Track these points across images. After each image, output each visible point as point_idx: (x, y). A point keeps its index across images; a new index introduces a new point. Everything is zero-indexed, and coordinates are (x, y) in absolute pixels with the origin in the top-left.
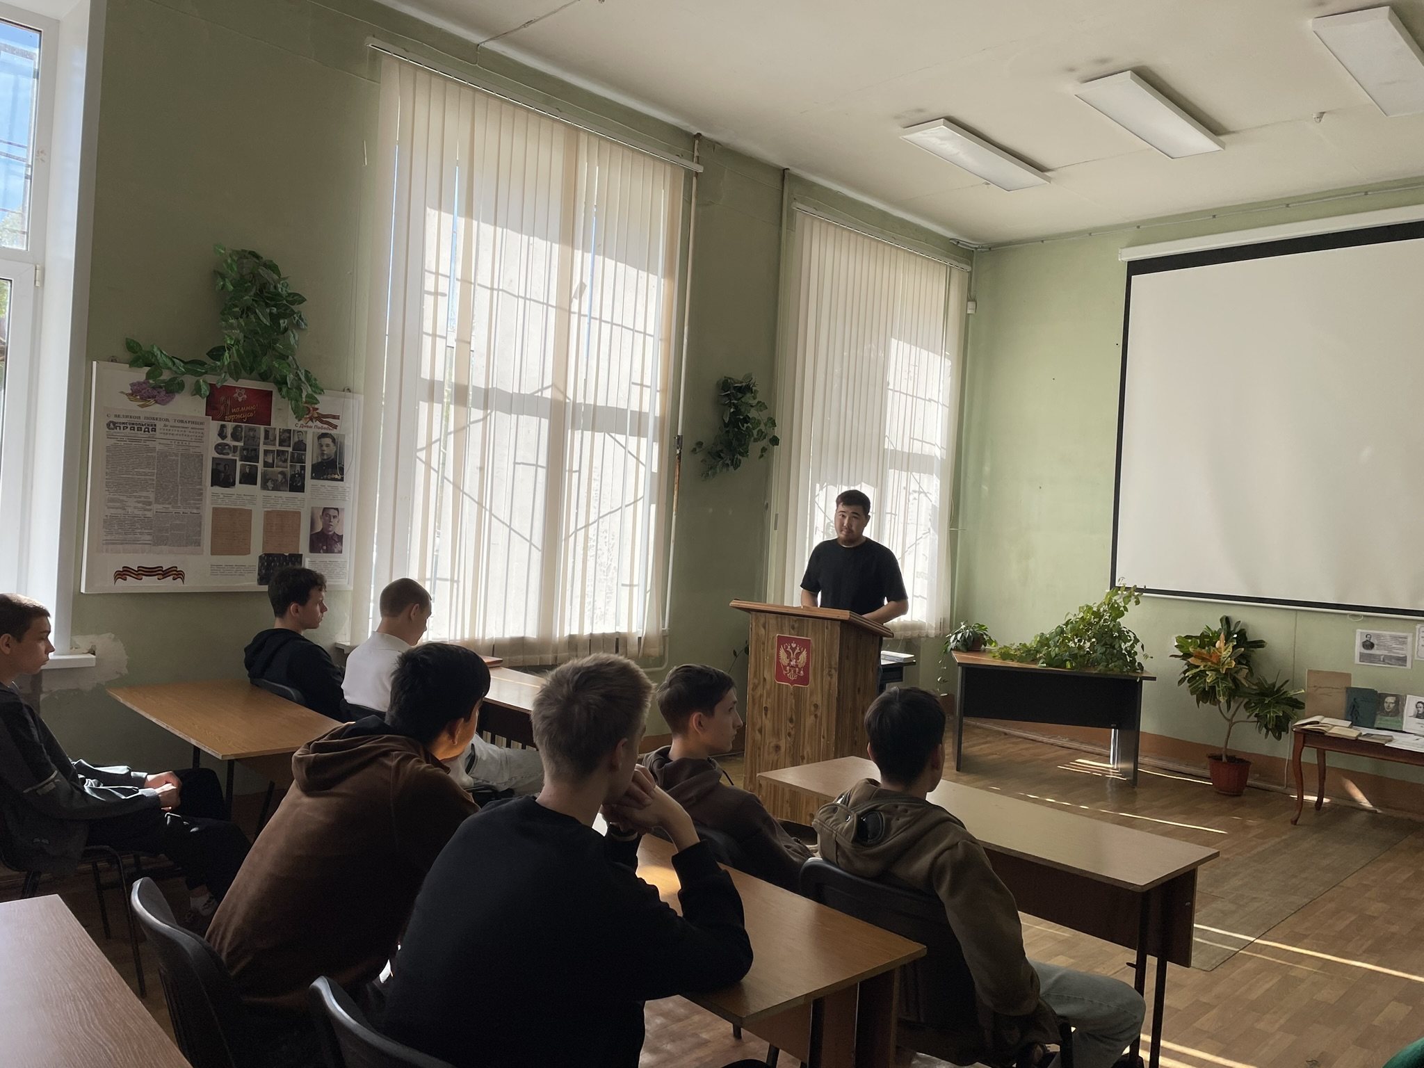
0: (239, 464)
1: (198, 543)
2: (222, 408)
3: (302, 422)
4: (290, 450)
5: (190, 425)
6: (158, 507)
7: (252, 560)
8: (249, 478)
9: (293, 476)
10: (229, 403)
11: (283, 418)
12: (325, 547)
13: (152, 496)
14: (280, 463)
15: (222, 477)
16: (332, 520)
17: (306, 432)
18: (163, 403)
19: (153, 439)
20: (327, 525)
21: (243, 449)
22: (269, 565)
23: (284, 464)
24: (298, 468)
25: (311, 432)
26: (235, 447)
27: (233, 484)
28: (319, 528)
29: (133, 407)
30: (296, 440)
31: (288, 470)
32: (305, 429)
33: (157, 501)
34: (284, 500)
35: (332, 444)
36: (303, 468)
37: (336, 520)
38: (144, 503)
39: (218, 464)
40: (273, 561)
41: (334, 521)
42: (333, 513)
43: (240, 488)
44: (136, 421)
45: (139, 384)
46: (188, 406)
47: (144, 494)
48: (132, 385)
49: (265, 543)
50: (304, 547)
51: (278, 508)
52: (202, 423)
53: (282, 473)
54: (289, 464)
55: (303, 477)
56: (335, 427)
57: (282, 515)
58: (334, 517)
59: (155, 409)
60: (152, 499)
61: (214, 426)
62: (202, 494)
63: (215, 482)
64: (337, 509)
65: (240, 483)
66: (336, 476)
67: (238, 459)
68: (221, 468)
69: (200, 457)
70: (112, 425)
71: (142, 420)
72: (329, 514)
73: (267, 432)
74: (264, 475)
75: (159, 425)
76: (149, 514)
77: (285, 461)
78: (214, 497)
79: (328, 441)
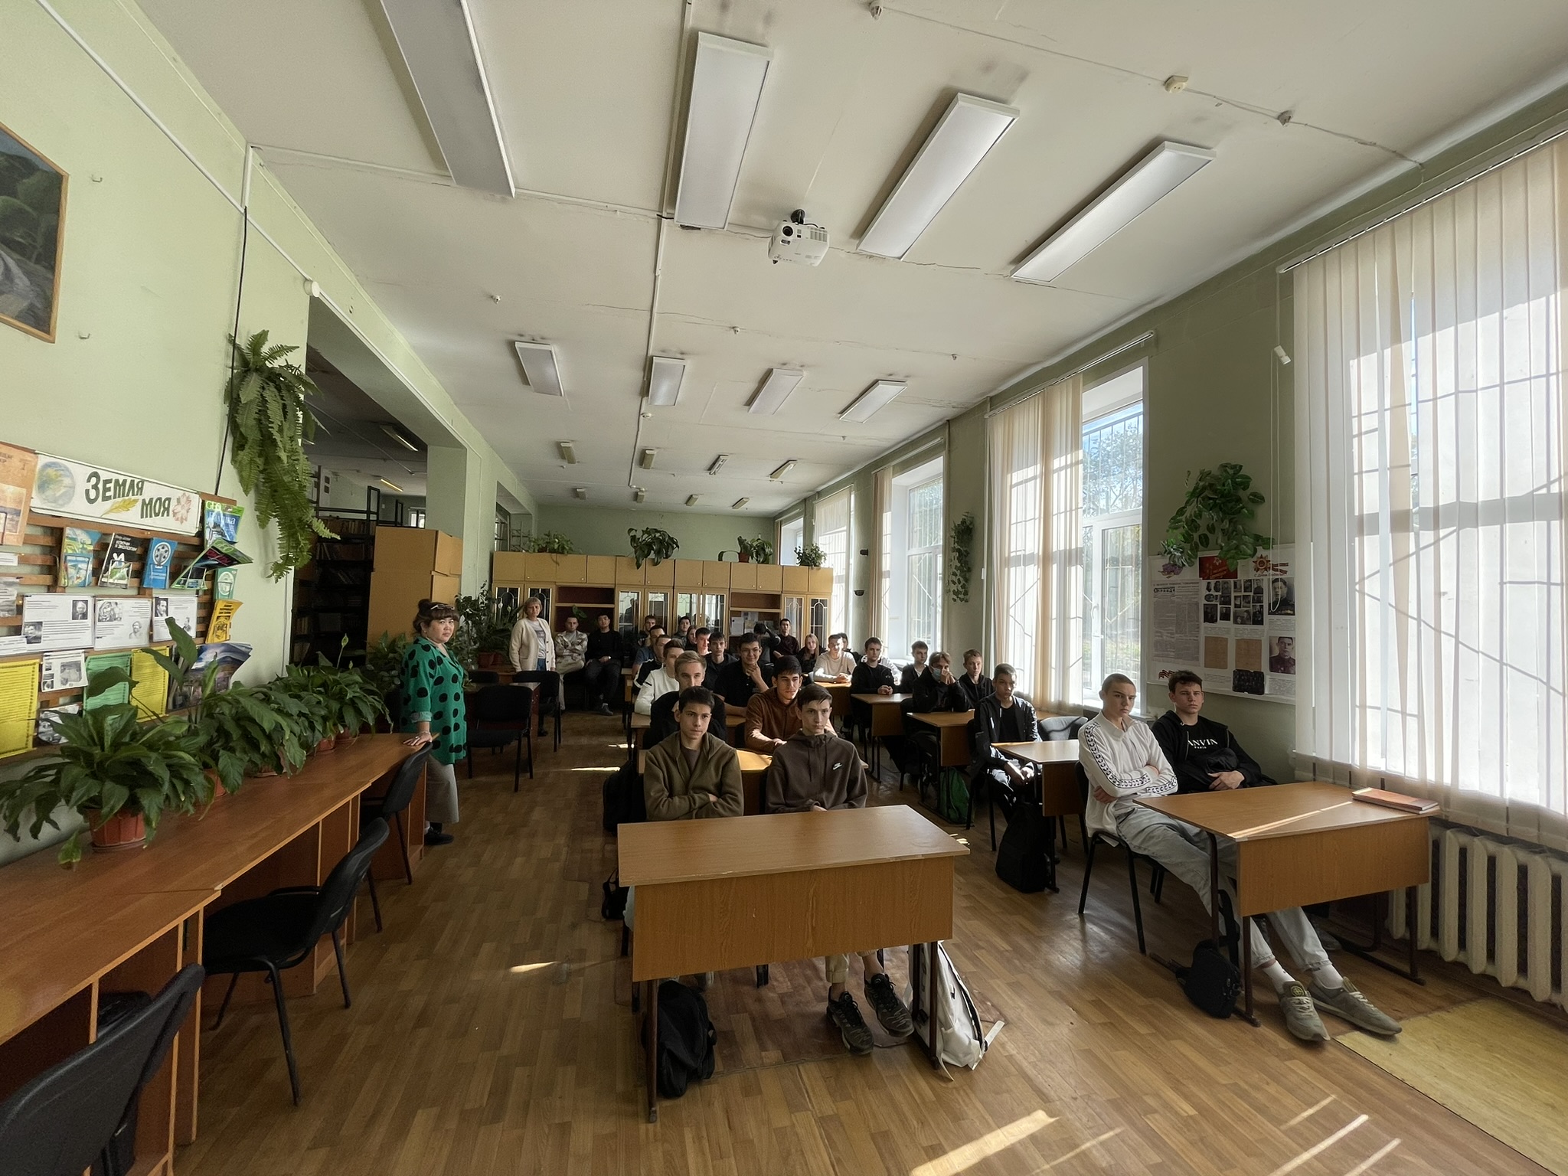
0: (1219, 606)
1: (1197, 659)
2: (1208, 571)
3: (1259, 572)
4: (1252, 594)
5: (1192, 585)
6: (1177, 636)
7: (1228, 674)
8: (1225, 616)
9: (1255, 613)
10: (1211, 567)
11: (1246, 571)
12: (1282, 669)
13: (1174, 629)
14: (1245, 604)
15: (1210, 617)
16: (1287, 647)
17: (1263, 580)
18: (1178, 574)
19: (1173, 596)
20: (1283, 651)
21: (1221, 596)
22: (1240, 677)
23: (1248, 605)
24: (1258, 607)
25: (1266, 579)
26: (1217, 596)
27: (1216, 621)
28: (1276, 652)
29: (1164, 578)
30: (1256, 586)
31: (1251, 609)
32: (1262, 577)
33: (1177, 633)
34: (1249, 631)
35: (1283, 586)
36: (1262, 607)
37: (1291, 647)
38: (1171, 633)
39: (1207, 608)
40: (1242, 675)
41: (1289, 648)
42: (1288, 641)
43: (1220, 623)
44: (1166, 586)
45: (1166, 565)
46: (1191, 573)
47: (1171, 628)
48: (1163, 566)
49: (1237, 661)
50: (1265, 667)
51: (1245, 637)
52: (1198, 583)
53: (1247, 611)
54: (1251, 604)
55: (1261, 613)
56: (1285, 572)
57: (1248, 642)
58: (1289, 644)
59: (1174, 578)
60: (1174, 631)
61: (1204, 583)
62: (1198, 628)
63: (1205, 620)
64: (1291, 638)
65: (1220, 619)
66: (1289, 612)
67: (1218, 603)
68: (1209, 610)
69: (1197, 604)
70: (1156, 590)
71: (1169, 586)
72: (1285, 642)
73: (1235, 583)
74: (1235, 613)
75: (1176, 586)
76: (1173, 640)
77: (1249, 602)
78: (1206, 629)
79: (1280, 584)
